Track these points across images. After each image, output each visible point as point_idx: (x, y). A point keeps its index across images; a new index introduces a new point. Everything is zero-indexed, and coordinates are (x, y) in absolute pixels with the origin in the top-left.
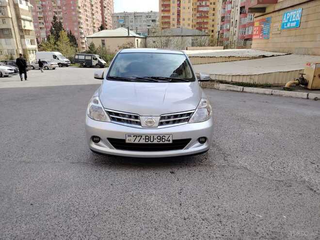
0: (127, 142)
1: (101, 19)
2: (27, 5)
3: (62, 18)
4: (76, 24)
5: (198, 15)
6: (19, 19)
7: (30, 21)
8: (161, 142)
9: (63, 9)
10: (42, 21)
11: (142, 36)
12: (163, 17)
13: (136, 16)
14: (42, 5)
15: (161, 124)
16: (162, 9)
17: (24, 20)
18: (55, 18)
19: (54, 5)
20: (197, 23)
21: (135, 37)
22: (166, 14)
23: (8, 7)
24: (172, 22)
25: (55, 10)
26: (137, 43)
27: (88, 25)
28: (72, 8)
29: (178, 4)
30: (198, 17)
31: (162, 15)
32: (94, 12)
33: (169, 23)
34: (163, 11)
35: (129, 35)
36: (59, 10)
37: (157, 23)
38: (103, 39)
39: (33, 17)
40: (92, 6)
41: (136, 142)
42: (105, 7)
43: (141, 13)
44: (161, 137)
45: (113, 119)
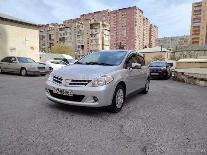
0: (53, 92)
1: (148, 42)
2: (108, 37)
3: (125, 44)
4: (133, 46)
6: (103, 44)
7: (108, 46)
8: (67, 95)
9: (127, 39)
10: (115, 45)
11: (172, 51)
12: (193, 39)
13: (172, 39)
14: (117, 37)
15: (70, 84)
16: (193, 33)
17: (106, 45)
18: (121, 43)
19: (122, 36)
21: (165, 52)
22: (196, 36)
23: (99, 39)
24: (200, 41)
25: (122, 39)
26: (167, 56)
27: (139, 46)
28: (132, 37)
29: (206, 29)
31: (193, 37)
32: (144, 39)
33: (198, 42)
34: (193, 34)
35: (161, 50)
36: (125, 39)
37: (189, 43)
38: (144, 53)
39: (111, 44)
40: (144, 35)
41: (57, 93)
42: (152, 35)
43: (176, 37)
44: (67, 92)
45: (54, 80)
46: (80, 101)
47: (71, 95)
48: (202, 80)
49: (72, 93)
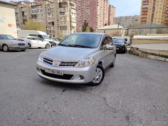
0: (45, 72)
1: (107, 21)
2: (75, 16)
3: (89, 21)
4: (95, 23)
5: (166, 16)
6: (71, 22)
7: (75, 23)
8: (58, 74)
9: (90, 17)
10: (81, 22)
11: (126, 29)
12: (142, 18)
13: (127, 18)
14: (82, 15)
15: (60, 65)
16: (142, 13)
17: (73, 22)
18: (85, 21)
19: (87, 15)
20: (165, 21)
21: (121, 29)
22: (144, 16)
23: (67, 17)
24: (148, 21)
25: (87, 17)
26: (123, 32)
27: (101, 24)
28: (95, 16)
29: (153, 10)
30: (166, 17)
31: (142, 17)
32: (104, 17)
33: (146, 21)
34: (142, 15)
35: (118, 28)
36: (89, 17)
37: (139, 21)
38: (105, 30)
39: (77, 21)
40: (104, 14)
42: (111, 15)
43: (130, 16)
44: (58, 72)
45: (44, 61)
46: (69, 79)
47: (62, 74)
48: (153, 54)
49: (62, 73)
